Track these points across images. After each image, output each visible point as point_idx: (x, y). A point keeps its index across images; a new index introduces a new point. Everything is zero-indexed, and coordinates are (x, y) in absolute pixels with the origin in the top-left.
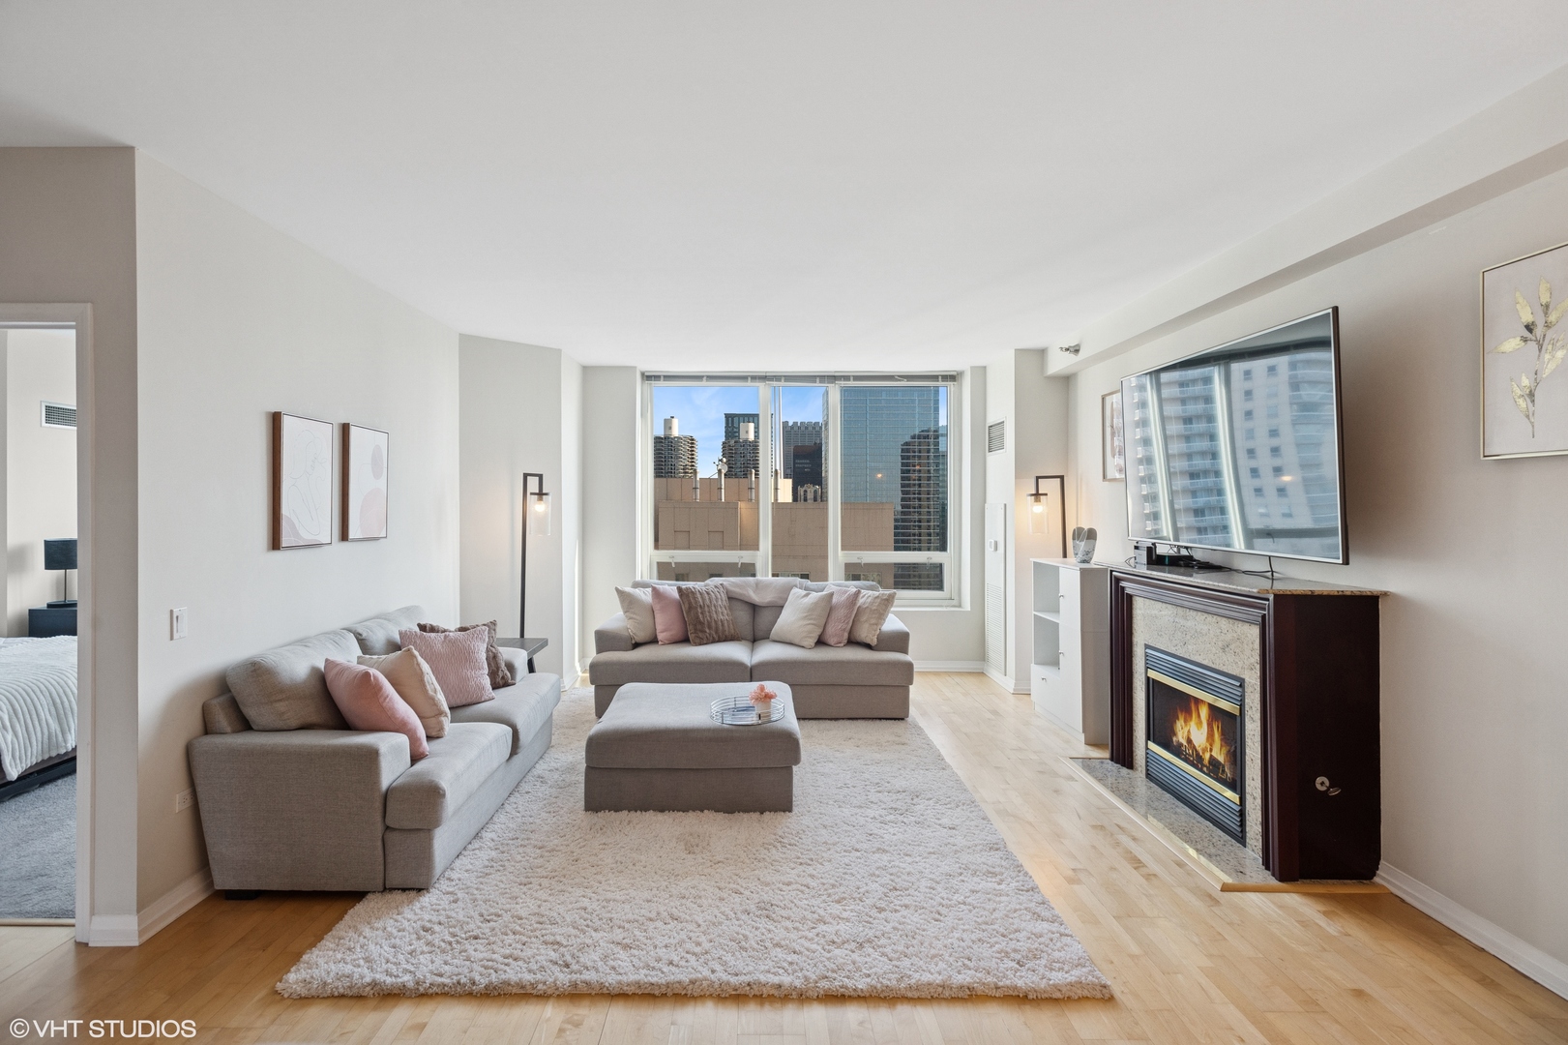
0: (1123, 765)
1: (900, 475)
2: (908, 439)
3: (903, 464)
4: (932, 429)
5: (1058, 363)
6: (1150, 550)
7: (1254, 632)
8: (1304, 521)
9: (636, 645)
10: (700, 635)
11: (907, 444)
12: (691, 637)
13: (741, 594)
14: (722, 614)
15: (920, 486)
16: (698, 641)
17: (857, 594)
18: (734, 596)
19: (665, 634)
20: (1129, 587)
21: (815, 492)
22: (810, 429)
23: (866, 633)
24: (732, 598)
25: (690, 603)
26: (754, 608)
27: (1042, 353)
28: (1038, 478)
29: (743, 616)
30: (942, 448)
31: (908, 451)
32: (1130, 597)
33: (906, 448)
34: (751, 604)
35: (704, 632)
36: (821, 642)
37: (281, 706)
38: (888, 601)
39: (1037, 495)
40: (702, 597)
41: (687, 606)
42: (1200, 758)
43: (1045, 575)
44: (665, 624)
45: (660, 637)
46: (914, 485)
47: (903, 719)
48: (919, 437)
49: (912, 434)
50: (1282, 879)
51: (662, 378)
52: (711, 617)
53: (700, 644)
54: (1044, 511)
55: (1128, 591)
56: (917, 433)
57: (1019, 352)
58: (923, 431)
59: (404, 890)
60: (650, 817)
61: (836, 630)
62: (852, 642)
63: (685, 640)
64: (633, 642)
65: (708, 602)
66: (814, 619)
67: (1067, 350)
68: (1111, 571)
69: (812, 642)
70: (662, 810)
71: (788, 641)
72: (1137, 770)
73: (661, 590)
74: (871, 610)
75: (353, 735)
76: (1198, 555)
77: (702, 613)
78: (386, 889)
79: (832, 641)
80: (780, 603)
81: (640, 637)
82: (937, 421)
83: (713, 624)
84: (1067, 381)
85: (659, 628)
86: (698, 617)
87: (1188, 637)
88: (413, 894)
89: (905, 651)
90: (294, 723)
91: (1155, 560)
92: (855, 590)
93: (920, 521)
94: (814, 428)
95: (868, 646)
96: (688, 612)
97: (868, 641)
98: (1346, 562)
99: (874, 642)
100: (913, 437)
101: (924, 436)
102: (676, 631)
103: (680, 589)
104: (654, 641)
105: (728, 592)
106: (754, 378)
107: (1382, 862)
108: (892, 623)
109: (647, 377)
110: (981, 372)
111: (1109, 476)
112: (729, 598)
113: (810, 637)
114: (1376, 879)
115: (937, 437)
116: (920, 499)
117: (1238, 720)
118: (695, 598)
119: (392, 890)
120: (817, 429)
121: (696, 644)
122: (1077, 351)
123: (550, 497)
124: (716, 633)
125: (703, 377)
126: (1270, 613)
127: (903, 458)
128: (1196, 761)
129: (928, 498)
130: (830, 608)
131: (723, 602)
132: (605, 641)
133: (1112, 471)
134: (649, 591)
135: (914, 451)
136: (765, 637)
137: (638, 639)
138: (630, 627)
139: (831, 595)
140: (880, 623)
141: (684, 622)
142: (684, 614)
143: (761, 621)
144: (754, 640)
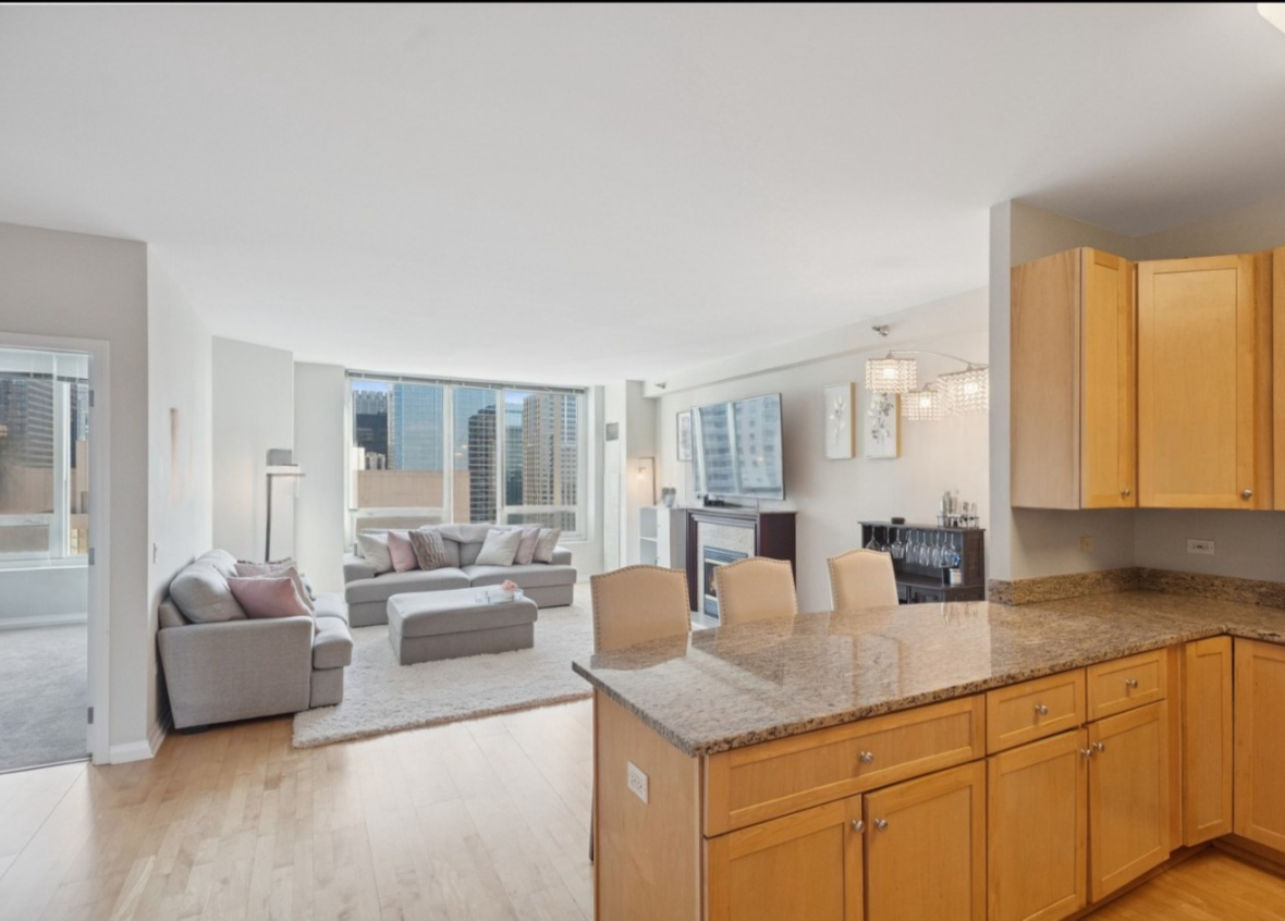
0: (693, 610)
2: (475, 413)
3: (470, 436)
5: (651, 391)
6: (706, 498)
7: (752, 532)
8: (766, 484)
9: (377, 575)
11: (474, 417)
12: (421, 565)
13: (452, 536)
14: (441, 549)
16: (429, 567)
17: (538, 531)
18: (447, 537)
19: (401, 564)
20: (696, 518)
21: (379, 460)
22: (373, 398)
23: (544, 555)
24: (445, 539)
25: (421, 542)
26: (460, 544)
27: (641, 384)
29: (453, 550)
31: (476, 424)
32: (696, 523)
33: (474, 424)
34: (455, 541)
36: (515, 563)
38: (557, 536)
40: (429, 538)
41: (418, 544)
43: (648, 516)
44: (400, 558)
45: (397, 567)
47: (568, 605)
49: (480, 408)
52: (435, 550)
53: (432, 570)
54: (643, 478)
56: (483, 408)
57: (628, 382)
58: (490, 407)
59: (324, 706)
60: (448, 662)
61: (525, 553)
62: (536, 561)
63: (417, 568)
64: (375, 572)
65: (433, 541)
66: (511, 548)
68: (686, 509)
69: (510, 562)
71: (491, 563)
73: (396, 534)
74: (546, 541)
76: (727, 500)
77: (429, 549)
78: (311, 708)
79: (523, 560)
80: (481, 540)
81: (382, 567)
83: (436, 556)
84: (655, 401)
85: (395, 561)
86: (426, 552)
87: (724, 539)
88: (332, 707)
89: (569, 563)
91: (708, 503)
92: (535, 529)
94: (377, 397)
95: (545, 563)
96: (419, 549)
97: (545, 559)
98: (784, 498)
99: (550, 559)
100: (481, 412)
101: (490, 412)
102: (409, 562)
103: (411, 534)
104: (392, 570)
105: (442, 534)
106: (441, 382)
108: (559, 549)
109: (350, 373)
110: (601, 390)
112: (443, 538)
113: (509, 559)
119: (315, 708)
120: (381, 398)
121: (425, 570)
125: (399, 377)
126: (758, 522)
127: (470, 430)
130: (519, 541)
131: (440, 541)
132: (351, 573)
133: (682, 457)
134: (385, 536)
135: (481, 425)
136: (472, 562)
137: (379, 570)
138: (371, 561)
139: (521, 532)
140: (552, 549)
141: (415, 556)
142: (415, 550)
143: (468, 553)
144: (461, 566)
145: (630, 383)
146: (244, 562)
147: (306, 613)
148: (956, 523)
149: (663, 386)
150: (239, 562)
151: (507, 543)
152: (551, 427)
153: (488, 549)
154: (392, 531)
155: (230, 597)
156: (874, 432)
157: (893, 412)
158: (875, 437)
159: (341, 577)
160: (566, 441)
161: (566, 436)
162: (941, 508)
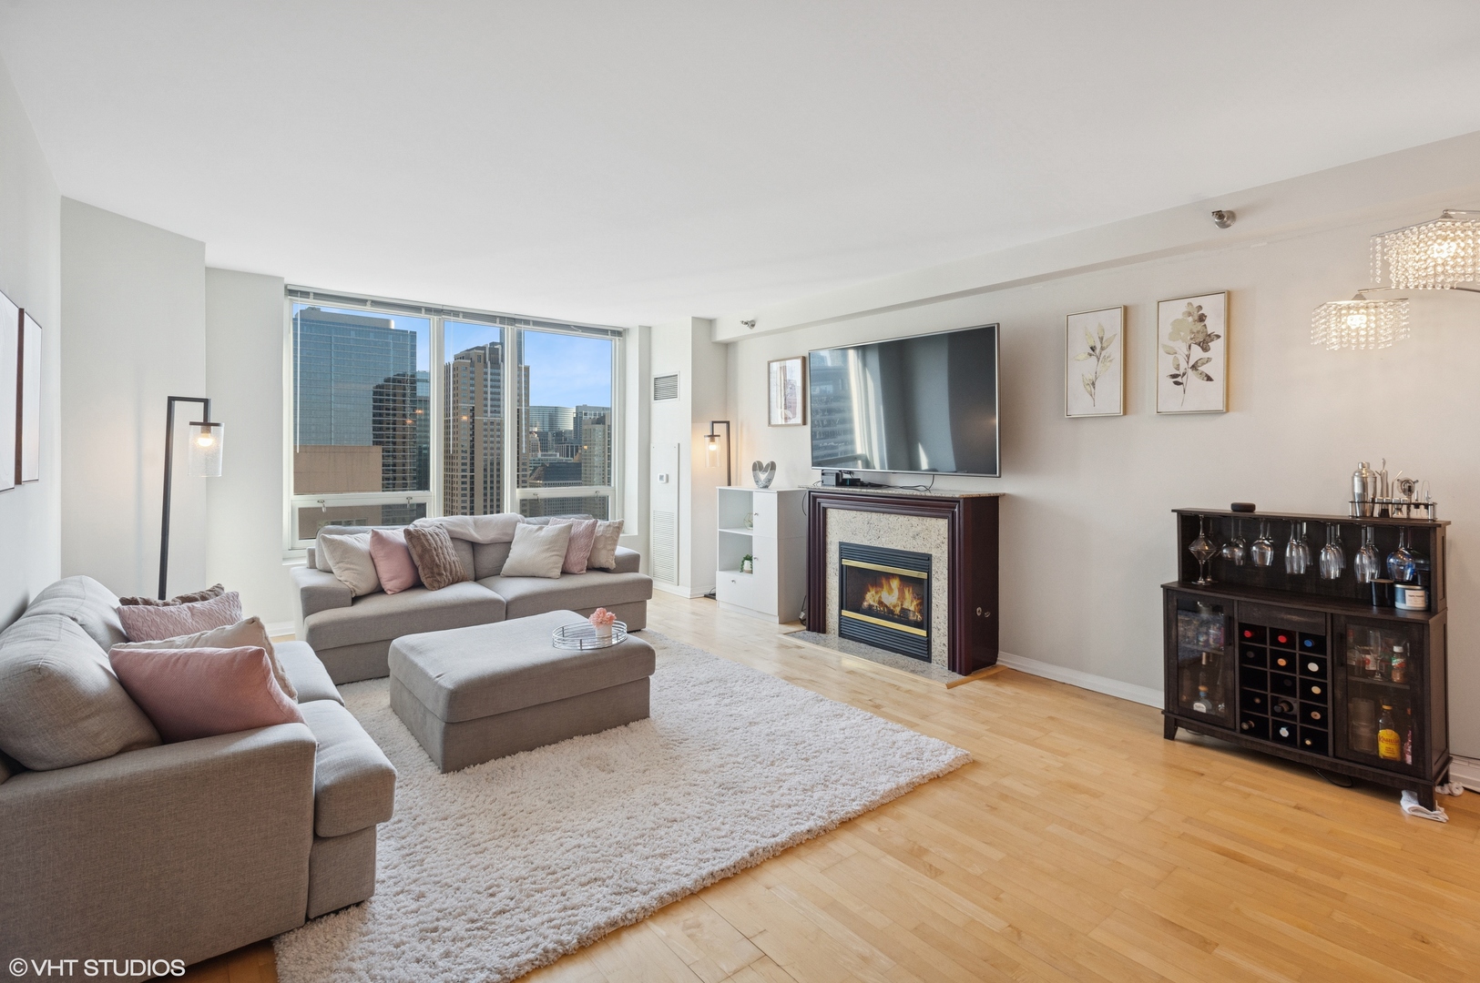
0: (819, 632)
1: (372, 418)
2: (381, 382)
3: (375, 408)
4: (409, 374)
5: (728, 332)
6: (838, 476)
7: (943, 523)
9: (356, 599)
10: (438, 578)
11: (378, 387)
12: (425, 583)
13: (462, 534)
14: (453, 556)
15: (394, 429)
16: (436, 585)
17: (591, 526)
18: (456, 536)
19: (394, 582)
20: (823, 502)
23: (604, 559)
24: (455, 538)
25: (423, 546)
26: (474, 546)
27: (711, 323)
28: (713, 422)
29: (467, 555)
30: (420, 393)
31: (381, 394)
33: (379, 394)
34: (468, 542)
35: (440, 574)
36: (565, 572)
37: (93, 725)
38: (619, 528)
39: (712, 437)
40: (434, 539)
41: (419, 549)
42: (892, 612)
44: (393, 572)
45: (387, 586)
46: (388, 429)
48: (394, 381)
49: (387, 376)
50: (966, 674)
51: (311, 295)
52: (445, 559)
53: (439, 588)
54: (717, 449)
55: (822, 505)
56: (392, 376)
57: (695, 319)
58: (398, 375)
61: (579, 558)
62: (592, 568)
63: (417, 585)
64: (354, 595)
65: (439, 543)
66: (557, 551)
67: (746, 323)
68: (810, 492)
69: (558, 572)
70: (531, 749)
71: (530, 574)
72: (830, 633)
73: (384, 535)
74: (606, 538)
75: (250, 735)
76: (862, 478)
77: (437, 556)
79: (575, 569)
80: (507, 539)
81: (364, 586)
82: (414, 366)
83: (448, 566)
84: (727, 347)
85: (384, 577)
86: (434, 561)
87: (882, 533)
89: (636, 570)
90: (114, 745)
91: (841, 482)
92: (588, 523)
93: (394, 465)
95: (605, 571)
96: (421, 557)
97: (605, 566)
98: (1000, 476)
99: (612, 565)
100: (387, 380)
101: (398, 380)
102: (406, 577)
103: (407, 533)
104: (379, 590)
105: (449, 532)
106: (429, 310)
107: (1000, 652)
108: (622, 550)
109: (290, 290)
110: (647, 331)
111: (773, 422)
112: (452, 538)
113: (556, 568)
114: (998, 663)
115: (414, 382)
116: (394, 443)
117: (926, 583)
118: (427, 540)
121: (433, 588)
122: (753, 326)
123: (222, 429)
124: (451, 574)
125: (366, 301)
126: (959, 510)
127: (375, 401)
128: (888, 614)
129: (404, 442)
130: (569, 539)
131: (449, 544)
132: (313, 600)
133: (778, 418)
134: (368, 537)
135: (388, 395)
136: (496, 572)
137: (359, 592)
138: (346, 578)
139: (570, 527)
140: (614, 550)
141: (415, 568)
142: (416, 558)
143: (488, 558)
144: (477, 579)
145: (697, 321)
146: (133, 602)
147: (291, 717)
148: (1384, 513)
149: (752, 324)
150: (124, 601)
151: (552, 543)
152: (472, 398)
153: (518, 554)
154: (376, 528)
155: (119, 695)
156: (1174, 376)
157: (1217, 347)
158: (1177, 383)
159: (296, 605)
160: (489, 414)
161: (489, 409)
162: (1358, 490)
